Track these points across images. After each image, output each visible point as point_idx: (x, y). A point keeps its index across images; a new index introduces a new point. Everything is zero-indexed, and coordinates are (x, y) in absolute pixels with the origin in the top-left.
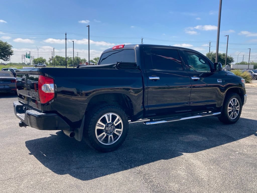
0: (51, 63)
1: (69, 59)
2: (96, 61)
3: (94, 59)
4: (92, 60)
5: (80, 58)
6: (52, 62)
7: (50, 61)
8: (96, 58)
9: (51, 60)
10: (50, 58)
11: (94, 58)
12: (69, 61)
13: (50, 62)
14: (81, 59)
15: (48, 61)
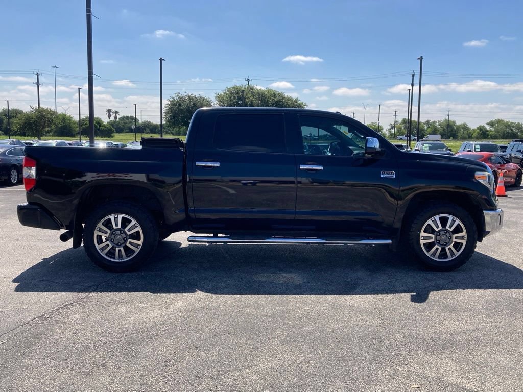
0: (391, 135)
1: (431, 124)
2: (492, 129)
3: (488, 124)
4: (484, 126)
5: (454, 122)
6: (393, 132)
7: (392, 130)
8: (494, 120)
9: (392, 128)
10: (391, 124)
11: (488, 121)
12: (429, 129)
13: (391, 132)
14: (458, 123)
15: (387, 130)
